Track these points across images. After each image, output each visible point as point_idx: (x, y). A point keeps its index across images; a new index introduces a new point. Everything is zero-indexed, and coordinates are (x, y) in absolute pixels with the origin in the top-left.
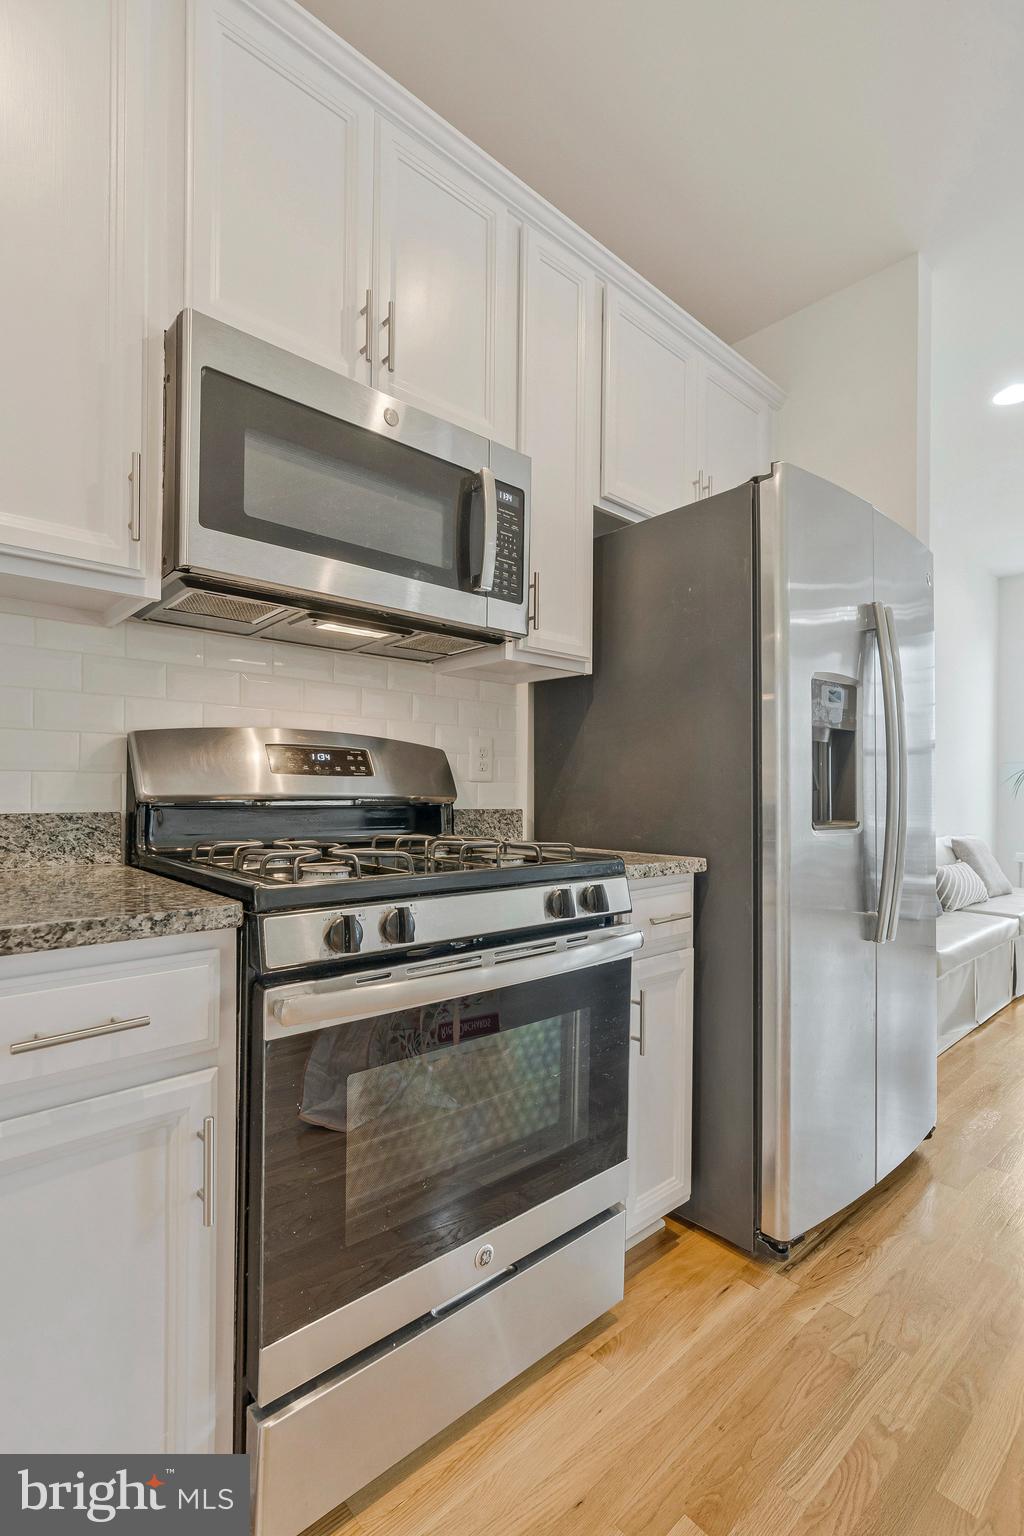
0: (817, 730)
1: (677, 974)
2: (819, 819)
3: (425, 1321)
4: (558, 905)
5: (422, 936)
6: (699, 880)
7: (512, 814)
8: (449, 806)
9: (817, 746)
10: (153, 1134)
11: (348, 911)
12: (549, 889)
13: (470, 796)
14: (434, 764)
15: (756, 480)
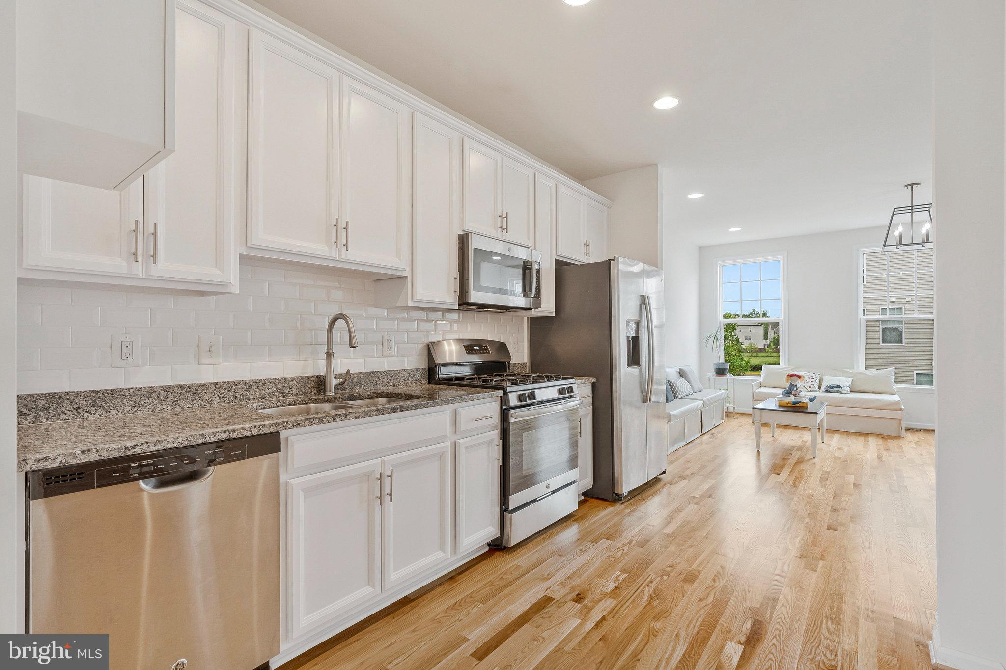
0: (628, 337)
1: (588, 414)
2: (629, 365)
3: (535, 501)
4: (561, 392)
5: (539, 398)
6: (593, 384)
7: (524, 364)
8: (508, 362)
9: (628, 341)
10: (490, 442)
11: (532, 391)
12: (559, 387)
13: (514, 359)
14: (502, 347)
15: (609, 260)
